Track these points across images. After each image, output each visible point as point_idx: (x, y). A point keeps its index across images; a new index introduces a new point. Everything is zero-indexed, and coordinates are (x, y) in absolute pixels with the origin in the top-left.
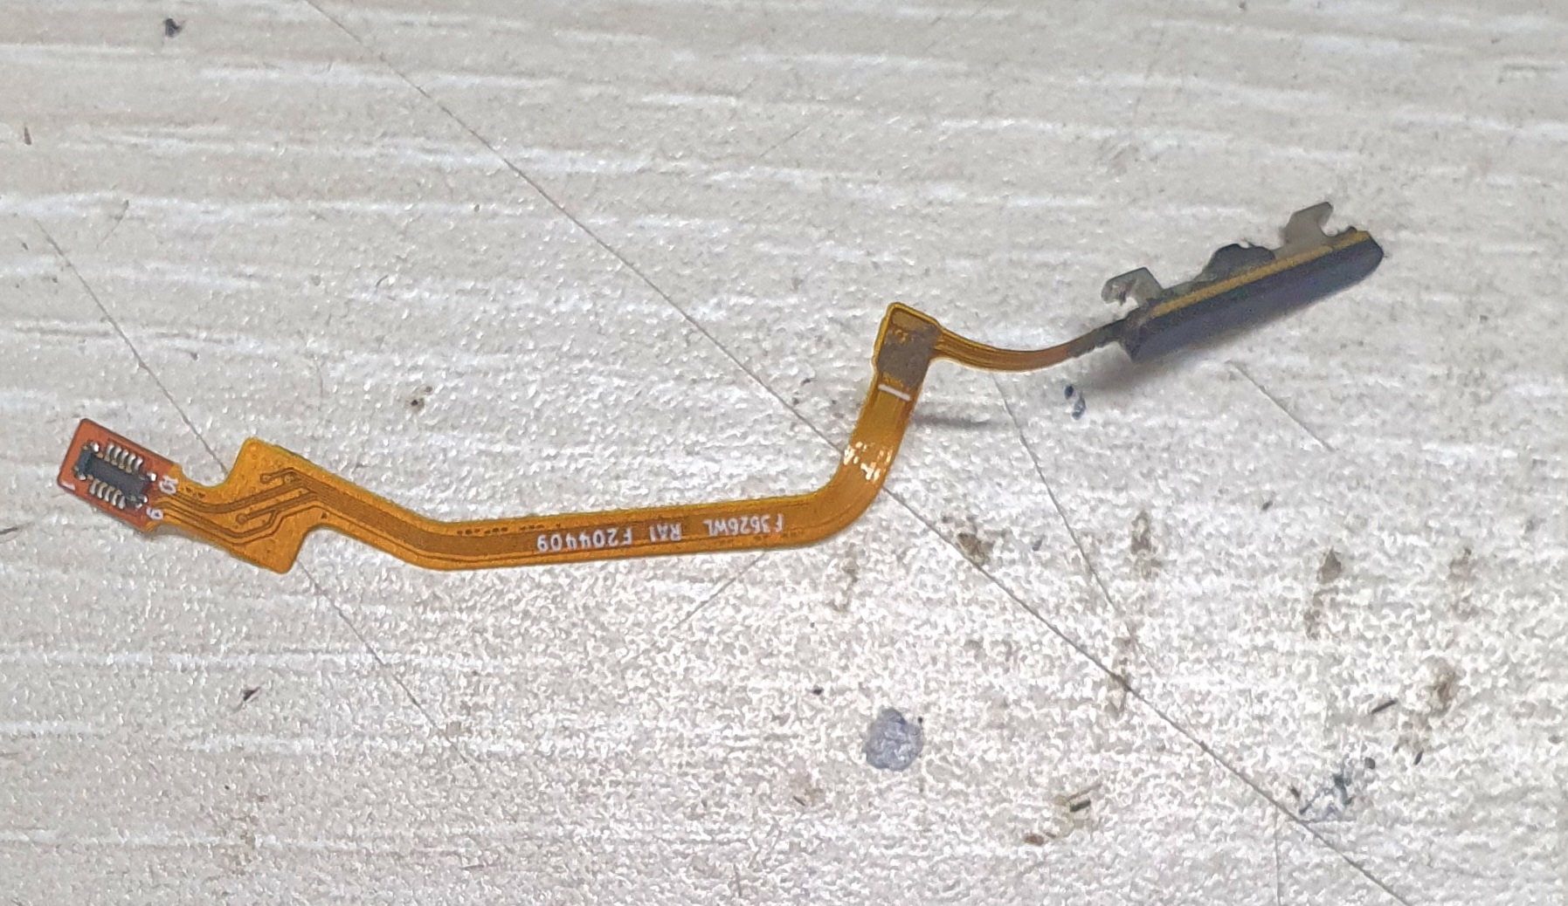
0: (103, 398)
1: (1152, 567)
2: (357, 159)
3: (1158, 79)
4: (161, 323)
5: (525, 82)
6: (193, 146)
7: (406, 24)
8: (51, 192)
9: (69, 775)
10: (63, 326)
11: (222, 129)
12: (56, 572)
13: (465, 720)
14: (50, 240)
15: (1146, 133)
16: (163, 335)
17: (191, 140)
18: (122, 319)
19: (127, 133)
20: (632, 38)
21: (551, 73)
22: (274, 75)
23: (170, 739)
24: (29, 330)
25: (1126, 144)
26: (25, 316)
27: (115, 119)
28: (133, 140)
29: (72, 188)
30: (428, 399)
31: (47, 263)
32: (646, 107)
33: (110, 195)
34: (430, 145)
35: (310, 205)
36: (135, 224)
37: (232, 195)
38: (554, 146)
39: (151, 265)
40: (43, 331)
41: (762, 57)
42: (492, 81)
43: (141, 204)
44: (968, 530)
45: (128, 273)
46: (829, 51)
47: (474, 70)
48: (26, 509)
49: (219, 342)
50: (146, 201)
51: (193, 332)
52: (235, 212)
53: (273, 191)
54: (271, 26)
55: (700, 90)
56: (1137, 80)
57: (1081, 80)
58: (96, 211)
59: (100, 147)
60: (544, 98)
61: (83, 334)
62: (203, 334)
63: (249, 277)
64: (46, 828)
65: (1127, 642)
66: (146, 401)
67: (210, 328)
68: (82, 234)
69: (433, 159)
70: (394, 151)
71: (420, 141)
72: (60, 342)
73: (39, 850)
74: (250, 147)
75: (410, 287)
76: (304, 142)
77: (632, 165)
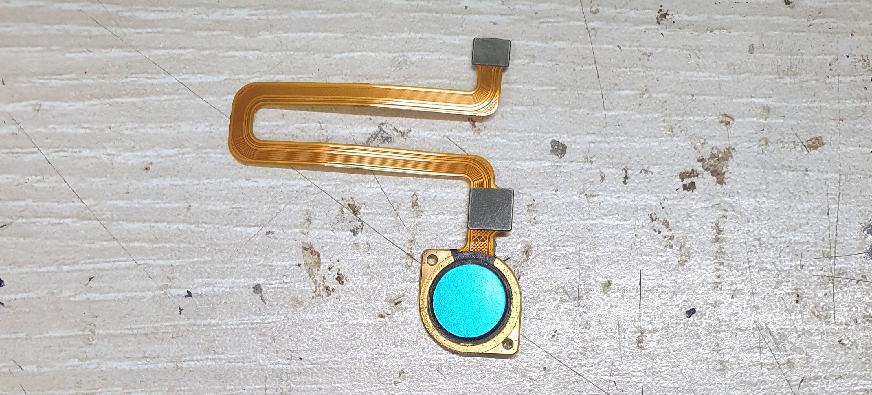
0: (36, 176)
1: (419, 213)
2: (123, 83)
3: (413, 35)
4: (56, 148)
5: (182, 51)
6: (63, 82)
7: (139, 33)
8: (13, 102)
9: (28, 313)
10: (20, 150)
11: (73, 76)
12: (22, 240)
13: (169, 284)
14: (14, 120)
15: (409, 54)
16: (57, 152)
17: (63, 80)
18: (41, 147)
19: (40, 79)
20: (220, 32)
21: (192, 47)
22: (91, 54)
23: (64, 297)
24: (8, 153)
25: (402, 59)
26: (6, 148)
27: (35, 74)
28: (42, 81)
29: (20, 101)
30: (151, 167)
31: (13, 128)
32: (227, 57)
33: (34, 102)
34: (150, 76)
35: (107, 101)
36: (44, 112)
37: (78, 99)
38: (194, 73)
39: (51, 126)
40: (13, 153)
41: (268, 36)
42: (171, 51)
43: (46, 105)
44: (352, 203)
45: (42, 130)
46: (292, 32)
47: (163, 48)
48: (11, 218)
49: (76, 152)
50: (47, 103)
51: (66, 149)
52: (80, 105)
53: (93, 97)
54: (90, 37)
55: (246, 50)
56: (405, 35)
57: (385, 37)
58: (30, 108)
59: (30, 85)
60: (190, 56)
61: (27, 153)
62: (70, 150)
63: (86, 128)
64: (22, 333)
65: (412, 241)
66: (51, 175)
67: (72, 148)
68: (25, 117)
69: (150, 81)
70: (136, 79)
71: (145, 75)
72: (19, 156)
73: (19, 340)
74: (84, 81)
75: (143, 128)
76: (103, 78)
77: (222, 78)
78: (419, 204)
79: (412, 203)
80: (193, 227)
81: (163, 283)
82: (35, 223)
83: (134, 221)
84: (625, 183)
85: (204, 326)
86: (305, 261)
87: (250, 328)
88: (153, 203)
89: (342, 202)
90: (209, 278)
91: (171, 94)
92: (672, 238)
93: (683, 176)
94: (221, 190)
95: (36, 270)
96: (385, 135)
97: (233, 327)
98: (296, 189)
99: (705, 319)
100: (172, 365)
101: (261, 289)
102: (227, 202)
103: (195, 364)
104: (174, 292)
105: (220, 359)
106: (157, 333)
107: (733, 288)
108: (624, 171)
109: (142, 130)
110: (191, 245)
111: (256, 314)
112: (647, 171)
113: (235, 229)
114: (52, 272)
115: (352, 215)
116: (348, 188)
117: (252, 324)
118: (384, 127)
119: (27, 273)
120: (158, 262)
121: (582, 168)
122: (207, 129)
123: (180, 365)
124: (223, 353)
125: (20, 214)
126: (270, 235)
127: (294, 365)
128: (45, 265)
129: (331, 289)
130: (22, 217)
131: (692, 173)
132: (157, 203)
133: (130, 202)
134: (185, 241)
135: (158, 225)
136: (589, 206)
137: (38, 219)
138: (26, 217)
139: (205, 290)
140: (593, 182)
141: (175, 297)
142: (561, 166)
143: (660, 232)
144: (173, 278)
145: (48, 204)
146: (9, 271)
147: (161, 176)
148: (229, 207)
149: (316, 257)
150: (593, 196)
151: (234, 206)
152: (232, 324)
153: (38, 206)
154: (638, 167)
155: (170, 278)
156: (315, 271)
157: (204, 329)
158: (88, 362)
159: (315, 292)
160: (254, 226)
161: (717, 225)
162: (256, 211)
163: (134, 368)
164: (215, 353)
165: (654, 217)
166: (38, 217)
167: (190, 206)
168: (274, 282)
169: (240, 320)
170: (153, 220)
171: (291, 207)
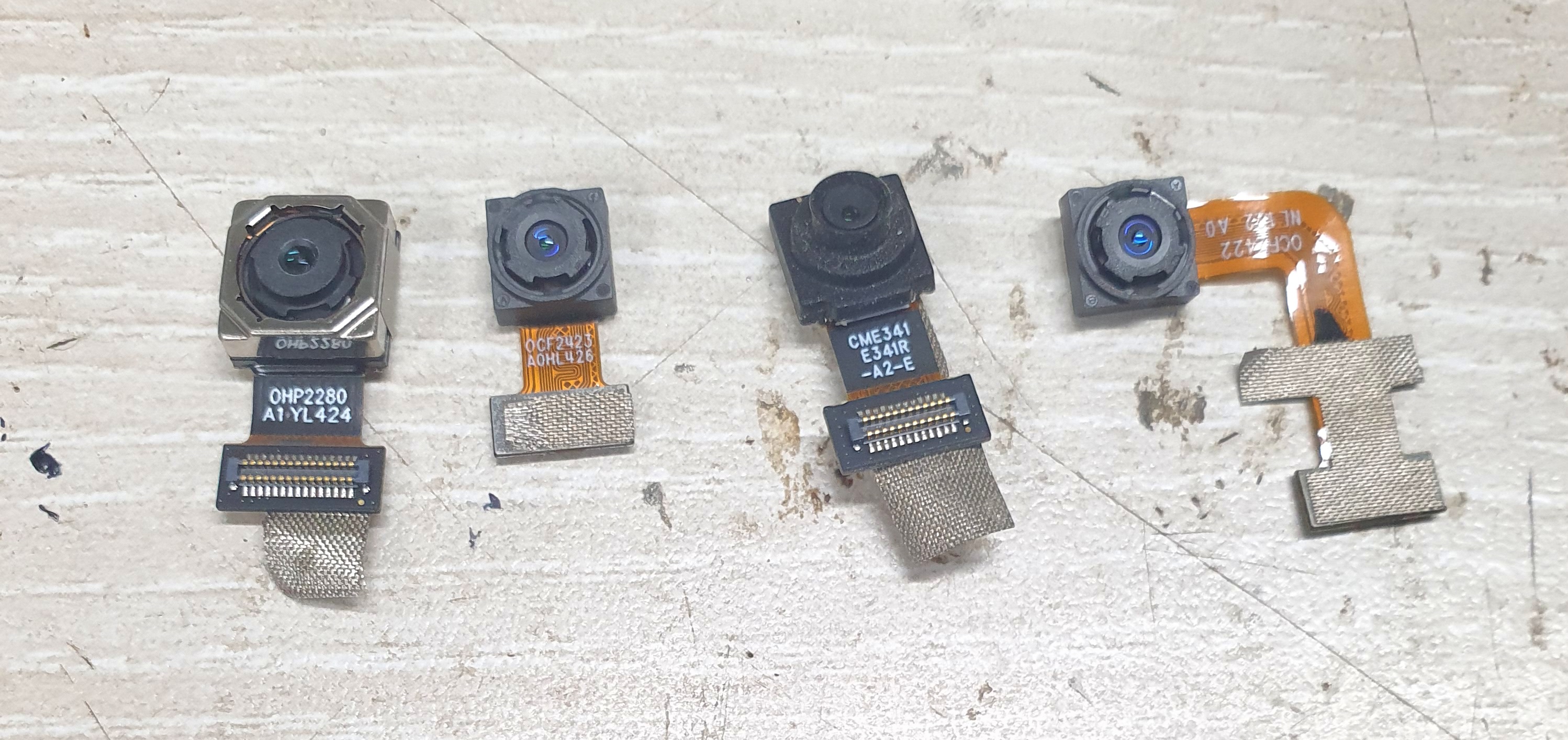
0: (146, 232)
1: (1027, 330)
2: (356, 38)
4: (198, 173)
6: (224, 34)
8: (106, 73)
9: (113, 537)
10: (114, 177)
11: (246, 20)
12: (107, 372)
13: (448, 478)
14: (105, 111)
16: (200, 181)
17: (221, 29)
18: (165, 170)
19: (170, 26)
23: (198, 503)
24: (88, 182)
26: (85, 171)
27: (159, 16)
28: (174, 31)
29: (121, 71)
30: (413, 218)
31: (104, 130)
33: (154, 75)
34: (417, 25)
35: (318, 74)
36: (176, 96)
37: (254, 70)
38: (517, 21)
39: (190, 126)
40: (99, 182)
43: (181, 81)
45: (170, 134)
48: (85, 323)
49: (243, 183)
50: (184, 78)
51: (221, 177)
52: (257, 83)
53: (288, 65)
58: (144, 89)
59: (147, 38)
61: (133, 183)
62: (229, 178)
63: (268, 132)
64: (95, 581)
65: (1011, 391)
66: (183, 232)
67: (235, 173)
68: (131, 106)
69: (418, 36)
70: (388, 31)
71: (408, 22)
72: (113, 190)
73: (89, 599)
74: (269, 33)
75: (399, 133)
76: (312, 27)
77: (580, 32)
78: (1028, 310)
79: (1012, 308)
81: (434, 476)
82: (140, 335)
84: (1485, 281)
85: (528, 574)
86: (765, 433)
87: (634, 583)
88: (416, 297)
90: (541, 466)
91: (465, 63)
95: (136, 439)
96: (948, 161)
97: (594, 578)
100: (451, 663)
101: (661, 495)
103: (505, 662)
104: (458, 496)
105: (563, 653)
106: (415, 591)
108: (1481, 257)
109: (396, 139)
111: (647, 552)
112: (1532, 259)
114: (174, 445)
117: (639, 573)
118: (946, 145)
119: (116, 446)
120: (423, 427)
121: (1390, 247)
122: (546, 139)
123: (468, 664)
124: (569, 639)
125: (108, 316)
126: (685, 373)
127: (736, 670)
128: (158, 430)
129: (821, 497)
130: (111, 321)
132: (425, 297)
134: (487, 381)
136: (1409, 329)
137: (148, 328)
138: (121, 322)
139: (531, 494)
140: (1413, 277)
141: (460, 508)
144: (458, 465)
145: (172, 294)
146: (74, 440)
147: (435, 238)
149: (789, 423)
150: (1416, 307)
152: (593, 573)
153: (150, 299)
154: (1513, 248)
155: (449, 466)
156: (786, 456)
157: (528, 582)
158: (249, 651)
159: (784, 503)
160: (648, 353)
162: (652, 319)
163: (356, 667)
164: (551, 638)
165: (1553, 358)
166: (148, 323)
168: (692, 478)
169: (610, 564)
170: (414, 334)
171: (733, 311)
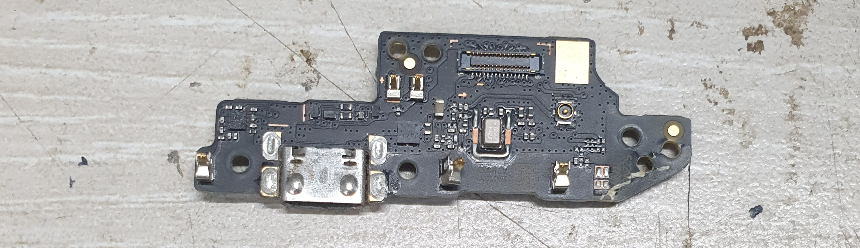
13: (59, 148)
44: (305, 49)
80: (95, 75)
81: (51, 147)
83: (19, 65)
84: (671, 38)
85: (100, 203)
87: (160, 209)
88: (46, 44)
89: (293, 48)
90: (111, 140)
92: (732, 112)
93: (747, 33)
94: (136, 29)
97: (137, 206)
98: (233, 29)
99: (775, 221)
101: (178, 158)
102: (143, 45)
104: (64, 158)
106: (38, 212)
107: (812, 181)
108: (669, 23)
110: (90, 99)
111: (168, 190)
112: (699, 25)
113: (149, 79)
115: (306, 64)
116: (301, 29)
117: (163, 203)
120: (47, 119)
121: (615, 17)
124: (122, 241)
126: (195, 87)
131: (760, 30)
132: (51, 44)
133: (16, 41)
134: (84, 92)
135: (50, 71)
136: (623, 65)
139: (104, 157)
140: (628, 34)
142: (586, 13)
143: (716, 103)
144: (66, 140)
147: (59, 9)
148: (143, 50)
150: (628, 53)
151: (151, 49)
152: (137, 203)
154: (689, 18)
155: (61, 141)
157: (100, 207)
160: (175, 76)
161: (791, 97)
162: (178, 56)
164: (112, 240)
165: (709, 84)
167: (94, 48)
169: (147, 197)
170: (45, 65)
171: (225, 52)
